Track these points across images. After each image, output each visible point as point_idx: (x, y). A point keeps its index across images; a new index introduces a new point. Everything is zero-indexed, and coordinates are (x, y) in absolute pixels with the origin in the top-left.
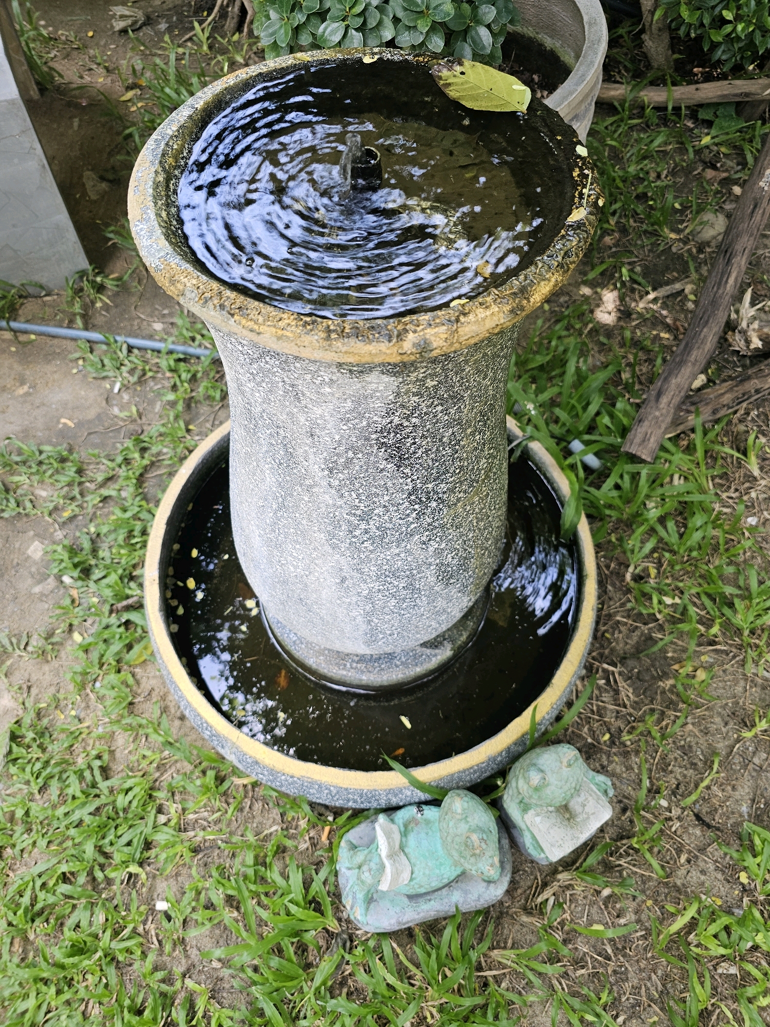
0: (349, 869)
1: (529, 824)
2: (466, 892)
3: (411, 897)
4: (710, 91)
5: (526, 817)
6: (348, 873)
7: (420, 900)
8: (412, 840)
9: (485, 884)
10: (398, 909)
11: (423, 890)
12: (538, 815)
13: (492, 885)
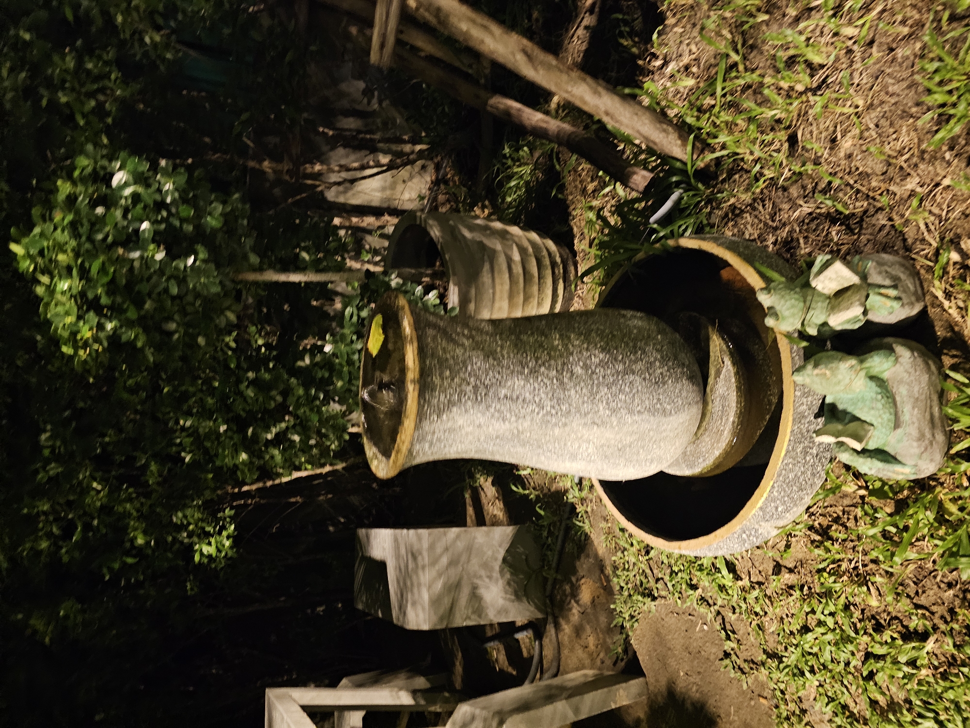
3: (897, 425)
7: (902, 419)
9: (898, 365)
10: (905, 439)
13: (900, 359)
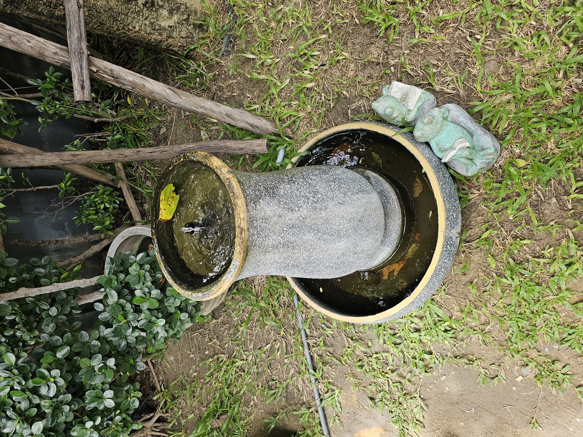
0: (476, 165)
1: (413, 107)
2: (458, 116)
3: (472, 135)
4: (131, 203)
5: (411, 109)
6: (478, 164)
7: (471, 131)
8: (447, 146)
10: (480, 137)
11: (465, 132)
12: (408, 105)
